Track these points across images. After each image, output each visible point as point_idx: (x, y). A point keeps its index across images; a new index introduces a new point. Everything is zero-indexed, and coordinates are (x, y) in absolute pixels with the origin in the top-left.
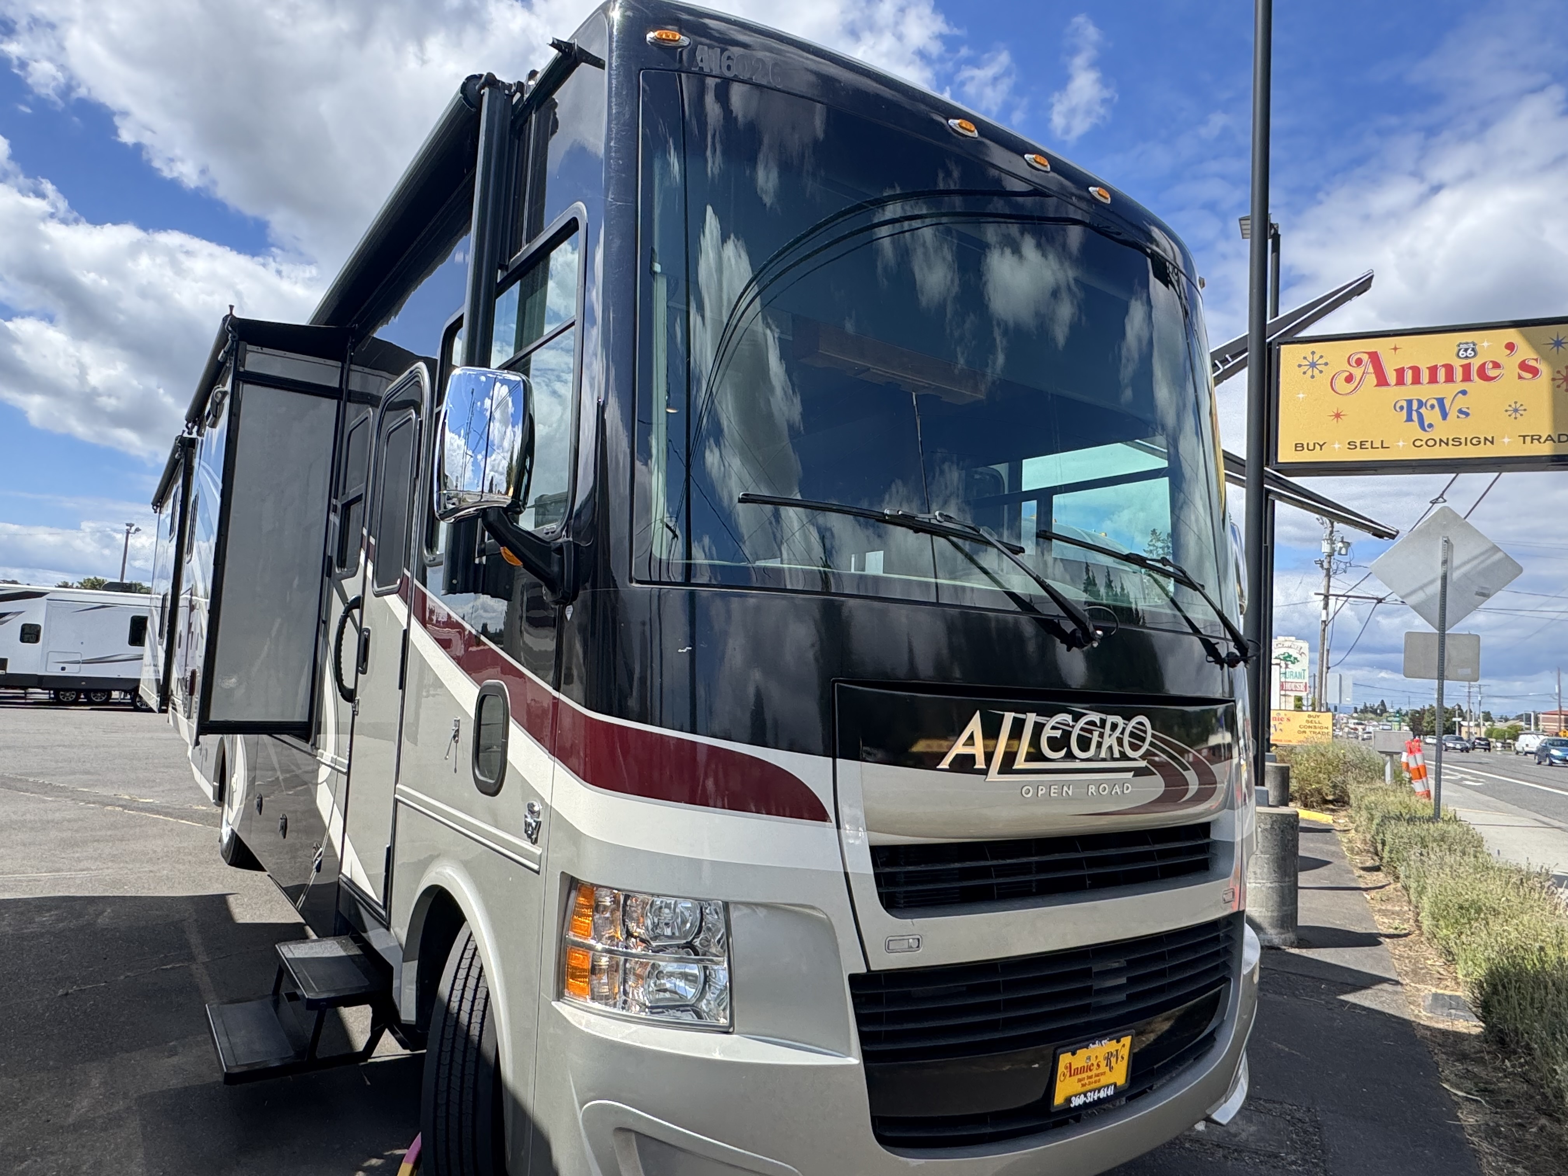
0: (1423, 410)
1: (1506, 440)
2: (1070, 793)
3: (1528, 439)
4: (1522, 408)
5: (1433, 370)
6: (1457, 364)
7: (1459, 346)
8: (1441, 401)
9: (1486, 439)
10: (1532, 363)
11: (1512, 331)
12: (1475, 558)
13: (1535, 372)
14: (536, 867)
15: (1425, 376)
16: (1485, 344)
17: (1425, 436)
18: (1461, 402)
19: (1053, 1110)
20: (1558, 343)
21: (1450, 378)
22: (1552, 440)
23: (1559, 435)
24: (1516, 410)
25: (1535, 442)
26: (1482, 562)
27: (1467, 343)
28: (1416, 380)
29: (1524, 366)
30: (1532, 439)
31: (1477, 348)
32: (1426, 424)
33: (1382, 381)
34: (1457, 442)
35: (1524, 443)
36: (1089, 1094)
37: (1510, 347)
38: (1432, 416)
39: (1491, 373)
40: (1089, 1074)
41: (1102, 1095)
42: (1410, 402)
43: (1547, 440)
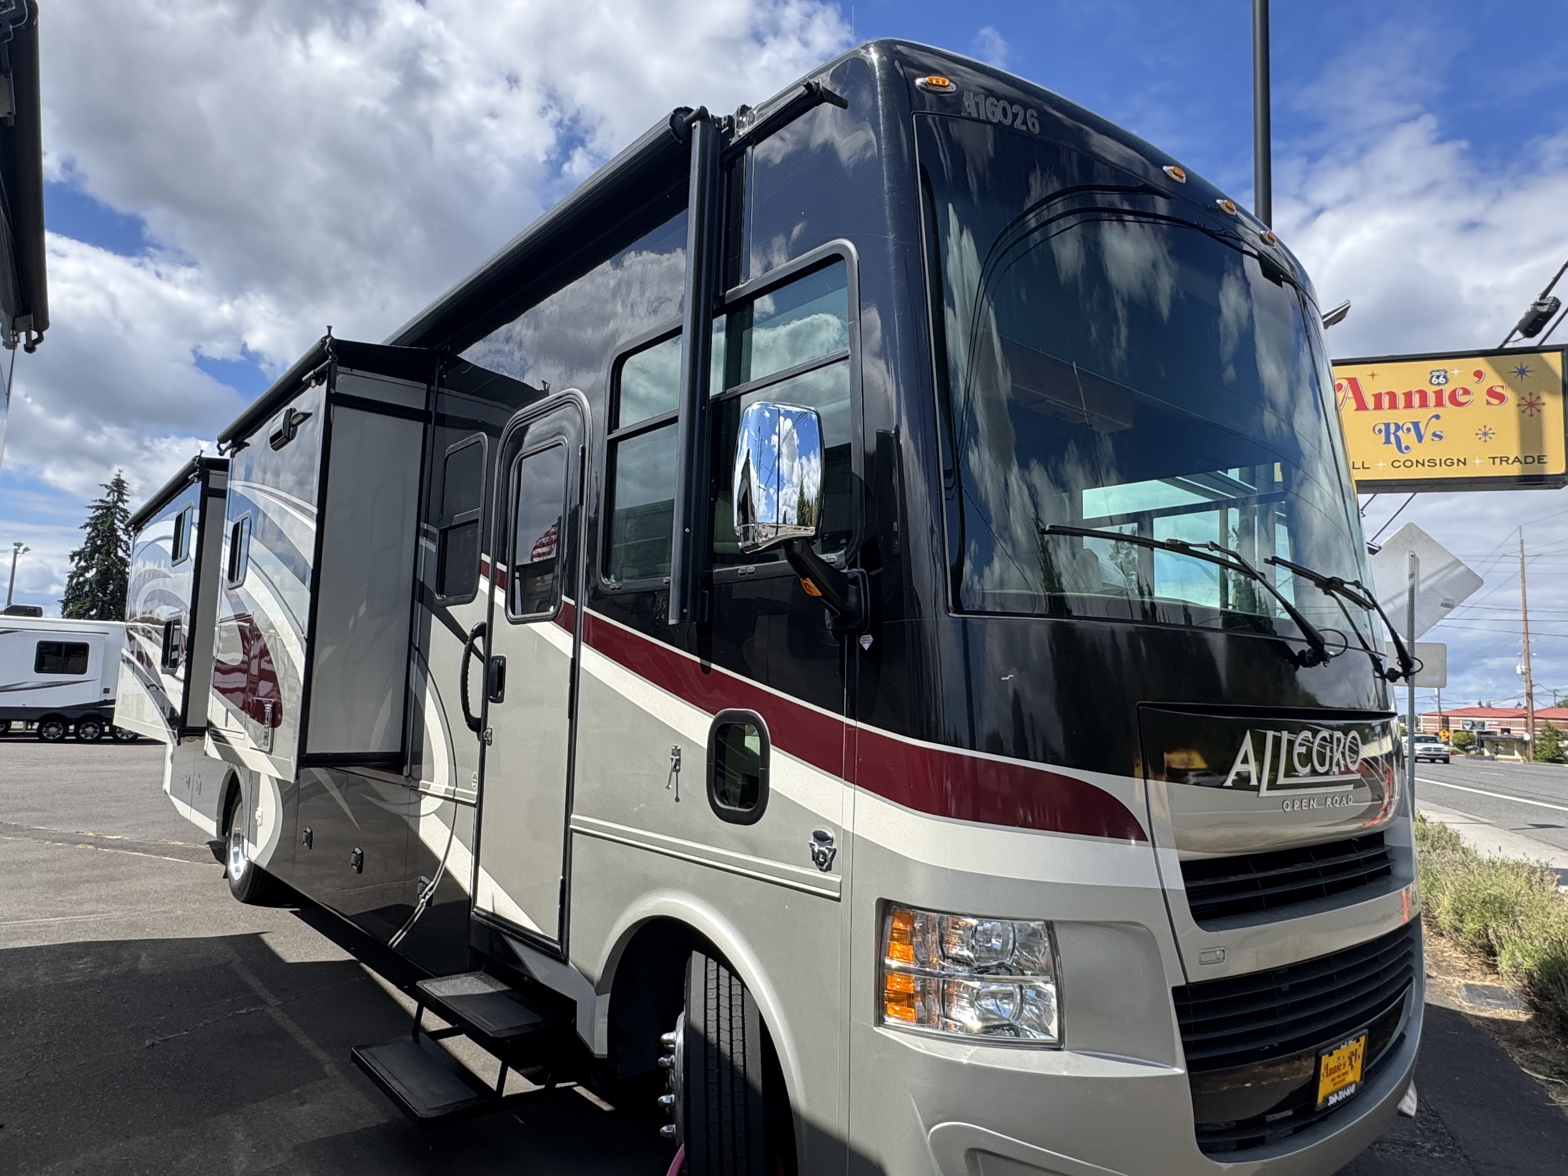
0: (1400, 433)
1: (1477, 461)
2: (1315, 806)
3: (1497, 461)
4: (1490, 432)
5: (1408, 396)
6: (1430, 390)
7: (1431, 373)
8: (1416, 425)
9: (1459, 460)
10: (1499, 390)
11: (1480, 360)
12: (1441, 570)
13: (1501, 398)
14: (837, 895)
15: (1401, 401)
16: (1456, 372)
17: (1402, 458)
18: (1435, 426)
19: (1317, 1109)
20: (1522, 372)
21: (1424, 404)
22: (1519, 461)
23: (1526, 457)
24: (1485, 434)
25: (1504, 463)
26: (1446, 575)
27: (1438, 371)
28: (1393, 405)
29: (1491, 393)
30: (1501, 461)
31: (1448, 375)
32: (1403, 446)
33: (1361, 406)
34: (1432, 463)
35: (1494, 463)
36: (1340, 1093)
37: (1479, 374)
38: (1409, 439)
39: (1462, 399)
40: (1339, 1073)
41: (1348, 1093)
42: (1387, 426)
43: (1514, 461)
